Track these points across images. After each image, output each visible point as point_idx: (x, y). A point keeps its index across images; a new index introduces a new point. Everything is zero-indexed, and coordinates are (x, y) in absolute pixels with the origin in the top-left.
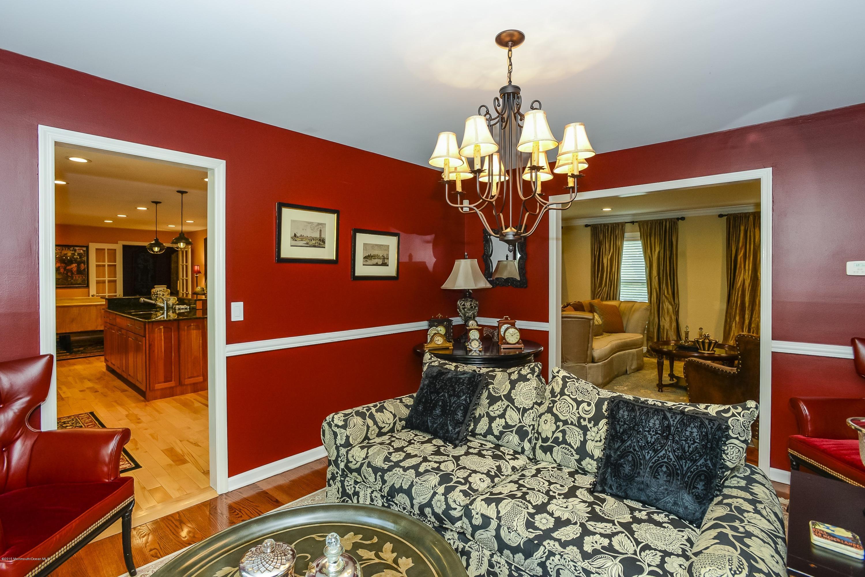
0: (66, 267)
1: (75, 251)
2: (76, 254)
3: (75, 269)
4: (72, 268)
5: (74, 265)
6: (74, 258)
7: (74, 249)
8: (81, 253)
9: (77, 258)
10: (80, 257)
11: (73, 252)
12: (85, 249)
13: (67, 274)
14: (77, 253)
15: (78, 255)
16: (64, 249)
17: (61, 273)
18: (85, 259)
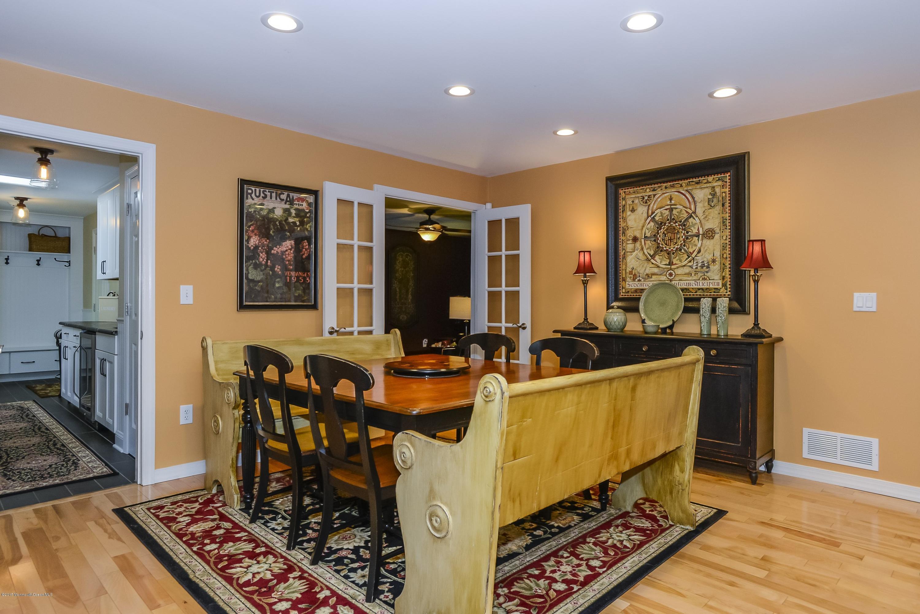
0: (272, 249)
1: (291, 202)
2: (293, 212)
3: (290, 256)
4: (283, 253)
5: (288, 244)
6: (288, 224)
7: (288, 196)
8: (303, 210)
9: (294, 223)
10: (302, 223)
11: (287, 206)
12: (311, 199)
13: (272, 268)
14: (296, 209)
15: (297, 215)
16: (268, 194)
17: (260, 264)
18: (310, 226)
